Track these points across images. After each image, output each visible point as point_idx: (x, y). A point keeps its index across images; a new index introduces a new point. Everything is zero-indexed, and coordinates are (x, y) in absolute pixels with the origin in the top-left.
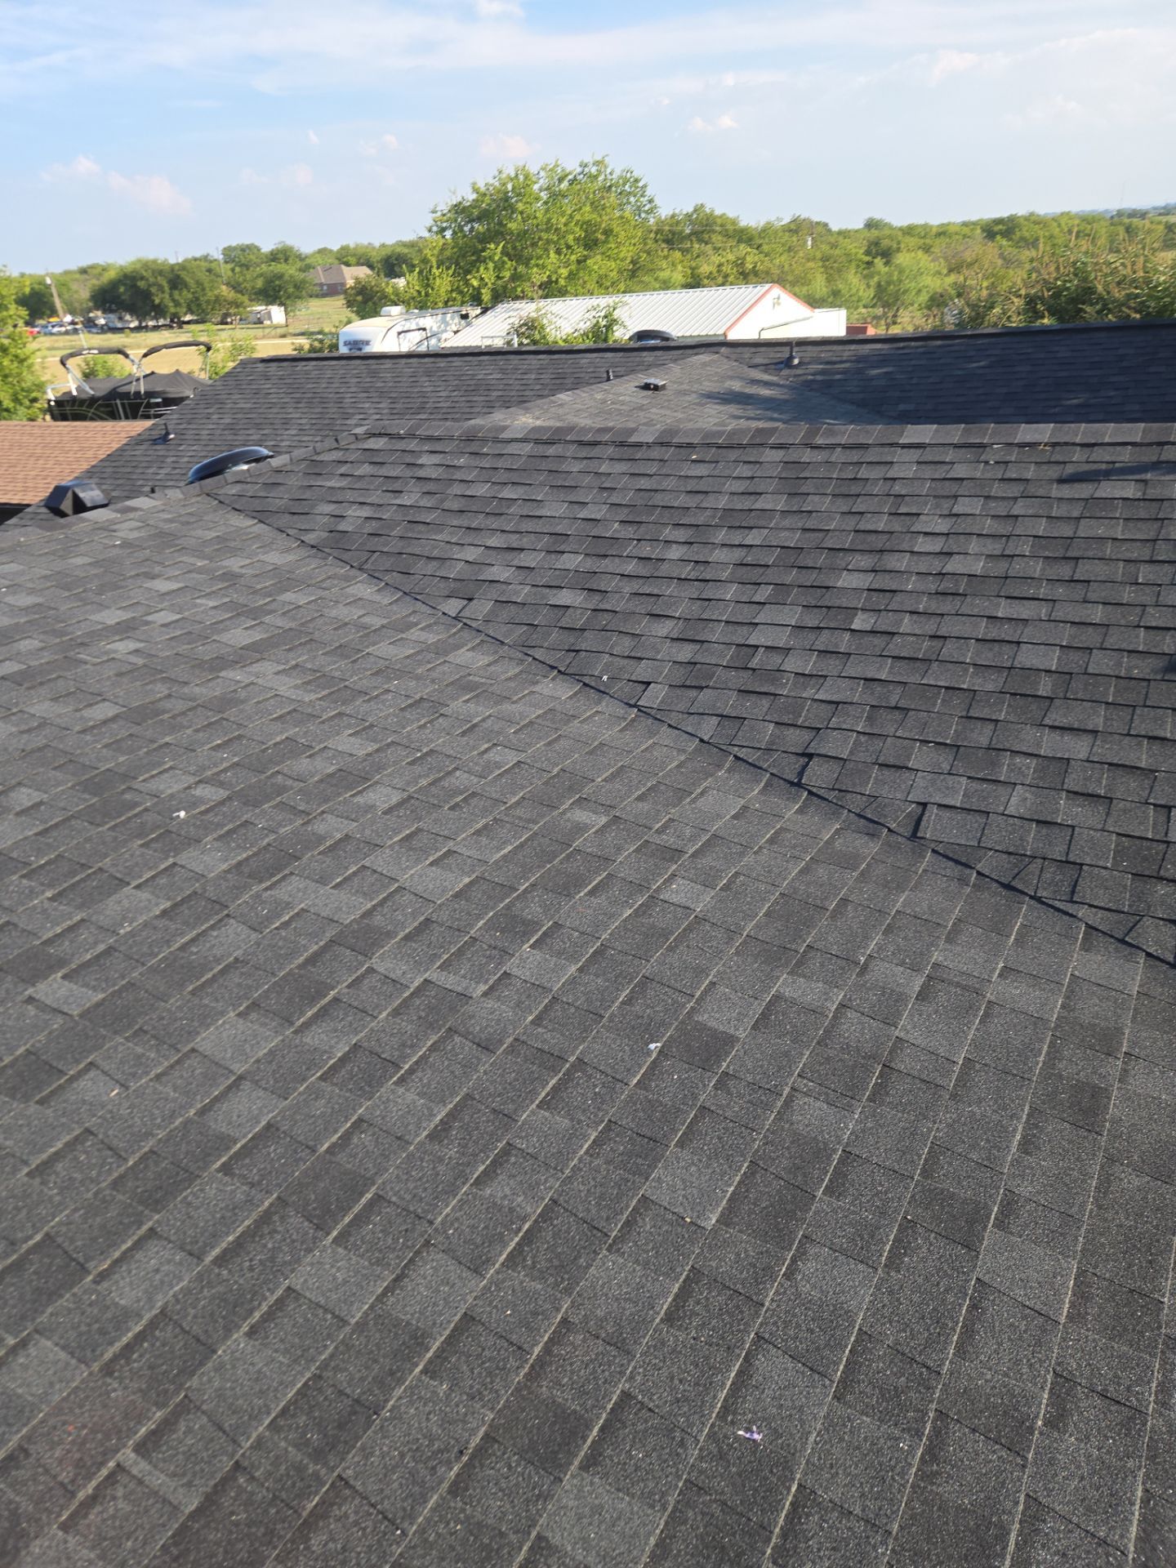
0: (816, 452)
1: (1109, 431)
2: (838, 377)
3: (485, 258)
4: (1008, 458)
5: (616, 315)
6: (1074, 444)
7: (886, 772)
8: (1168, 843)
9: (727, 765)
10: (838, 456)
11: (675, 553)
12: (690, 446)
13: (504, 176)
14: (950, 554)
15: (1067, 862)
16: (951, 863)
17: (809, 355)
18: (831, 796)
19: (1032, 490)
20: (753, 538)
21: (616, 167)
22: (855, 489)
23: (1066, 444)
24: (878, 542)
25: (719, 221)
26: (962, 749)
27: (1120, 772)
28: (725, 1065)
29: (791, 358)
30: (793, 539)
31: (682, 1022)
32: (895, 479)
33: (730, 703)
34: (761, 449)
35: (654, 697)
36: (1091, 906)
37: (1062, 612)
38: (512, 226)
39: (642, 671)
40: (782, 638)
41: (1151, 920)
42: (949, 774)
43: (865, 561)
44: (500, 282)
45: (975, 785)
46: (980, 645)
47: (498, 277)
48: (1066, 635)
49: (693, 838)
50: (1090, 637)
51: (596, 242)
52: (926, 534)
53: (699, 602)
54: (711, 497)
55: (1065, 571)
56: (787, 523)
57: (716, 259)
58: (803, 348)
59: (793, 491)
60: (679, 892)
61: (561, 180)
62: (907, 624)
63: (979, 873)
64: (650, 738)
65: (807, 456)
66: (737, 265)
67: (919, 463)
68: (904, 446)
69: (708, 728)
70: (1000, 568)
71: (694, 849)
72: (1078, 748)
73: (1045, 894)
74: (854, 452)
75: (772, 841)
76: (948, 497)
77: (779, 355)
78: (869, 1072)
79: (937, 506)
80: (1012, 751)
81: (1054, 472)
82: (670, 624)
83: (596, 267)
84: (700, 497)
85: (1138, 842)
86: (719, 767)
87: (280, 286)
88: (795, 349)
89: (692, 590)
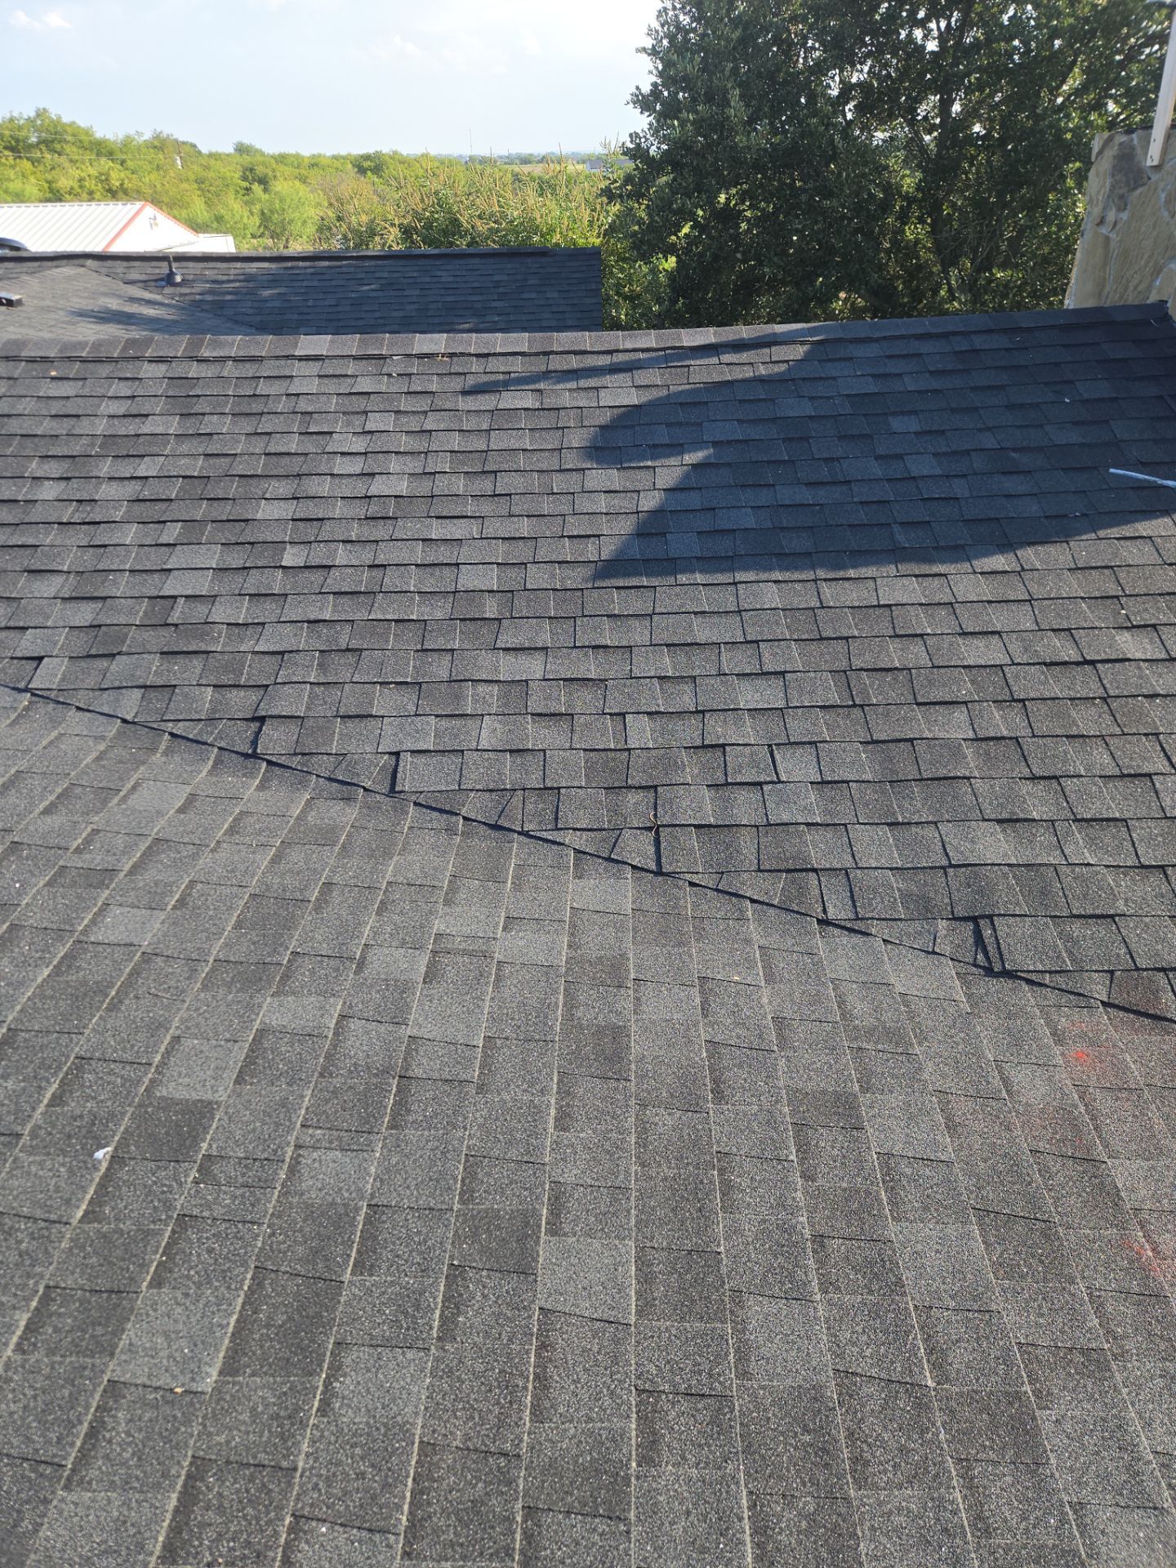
0: (204, 366)
1: (499, 341)
2: (229, 297)
4: (410, 370)
6: (470, 355)
7: (350, 724)
8: (629, 750)
9: (163, 747)
10: (229, 369)
11: (49, 491)
12: (45, 360)
14: (373, 475)
15: (546, 788)
16: (435, 814)
17: (192, 272)
18: (295, 762)
19: (439, 403)
20: (145, 468)
22: (256, 407)
23: (462, 354)
24: (296, 465)
25: (69, 130)
26: (424, 686)
27: (575, 685)
28: (204, 1145)
29: (171, 275)
30: (197, 467)
31: (140, 1105)
32: (298, 395)
33: (153, 669)
34: (137, 363)
35: (49, 675)
36: (575, 829)
37: (494, 528)
39: (28, 644)
40: (203, 584)
41: (630, 832)
42: (416, 715)
43: (283, 488)
45: (444, 723)
46: (421, 571)
48: (500, 552)
49: (127, 850)
50: (522, 552)
52: (343, 454)
53: (91, 550)
54: (85, 422)
55: (486, 485)
56: (185, 448)
57: (75, 173)
58: (184, 264)
59: (184, 411)
60: (118, 925)
62: (342, 555)
63: (465, 818)
64: (55, 728)
65: (194, 370)
66: (102, 181)
67: (320, 376)
68: (301, 359)
69: (130, 704)
70: (424, 487)
71: (131, 863)
72: (532, 667)
73: (531, 827)
74: (248, 365)
75: (231, 831)
76: (358, 413)
77: (157, 271)
78: (384, 1091)
79: (349, 423)
80: (473, 681)
81: (457, 384)
82: (58, 580)
84: (72, 421)
85: (603, 754)
86: (154, 750)
88: (174, 265)
89: (81, 536)
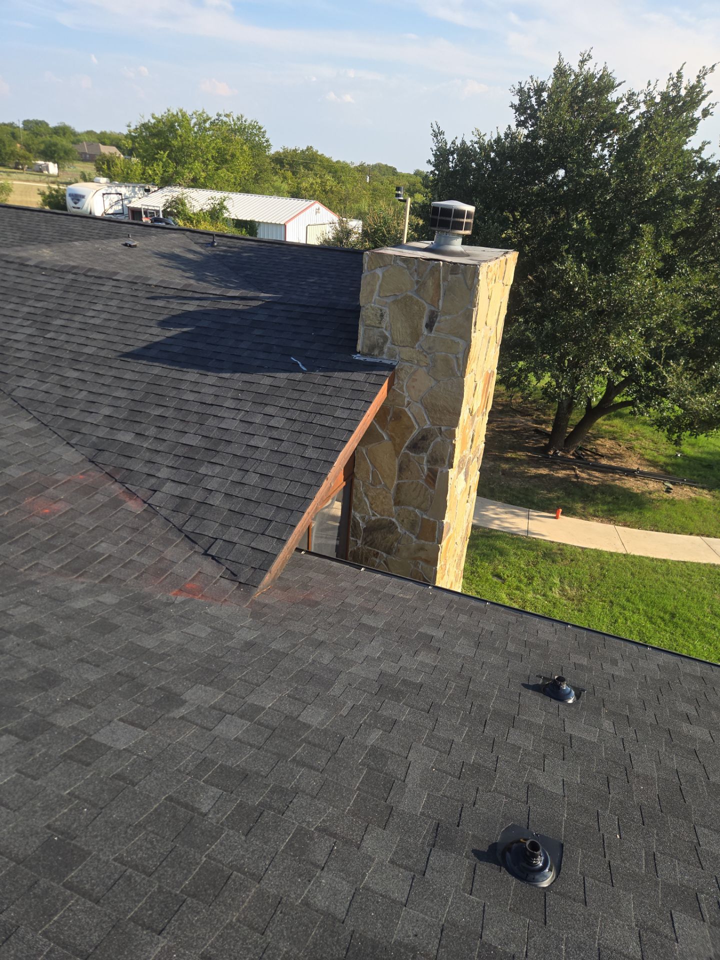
3: (156, 158)
4: (139, 288)
5: (225, 203)
11: (10, 306)
12: (45, 268)
13: (170, 113)
14: (95, 317)
19: (136, 300)
20: (40, 304)
21: (249, 118)
22: (86, 292)
24: (78, 311)
25: (319, 158)
29: (214, 242)
38: (175, 143)
44: (166, 174)
47: (165, 171)
48: (103, 345)
50: (108, 346)
51: (225, 161)
52: (94, 310)
54: (40, 289)
55: (121, 326)
56: (55, 301)
57: (311, 180)
59: (66, 290)
61: (205, 121)
62: (62, 337)
63: (18, 404)
70: (104, 323)
72: (75, 375)
73: (29, 409)
76: (111, 299)
79: (105, 301)
80: (57, 374)
83: (222, 175)
84: (35, 288)
85: (66, 398)
87: (55, 151)
88: (216, 238)
89: (6, 320)
